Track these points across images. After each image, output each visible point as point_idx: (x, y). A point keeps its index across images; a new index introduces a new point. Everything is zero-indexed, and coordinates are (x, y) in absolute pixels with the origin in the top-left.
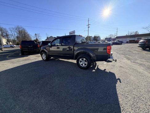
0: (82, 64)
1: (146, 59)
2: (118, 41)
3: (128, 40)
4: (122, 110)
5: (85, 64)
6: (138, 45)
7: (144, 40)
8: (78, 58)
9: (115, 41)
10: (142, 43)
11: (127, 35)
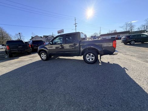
0: (89, 60)
1: (132, 51)
2: (102, 38)
3: (110, 37)
4: (144, 89)
5: (92, 59)
6: (121, 41)
7: (126, 37)
8: (84, 54)
9: (100, 39)
10: (125, 39)
11: (109, 33)
